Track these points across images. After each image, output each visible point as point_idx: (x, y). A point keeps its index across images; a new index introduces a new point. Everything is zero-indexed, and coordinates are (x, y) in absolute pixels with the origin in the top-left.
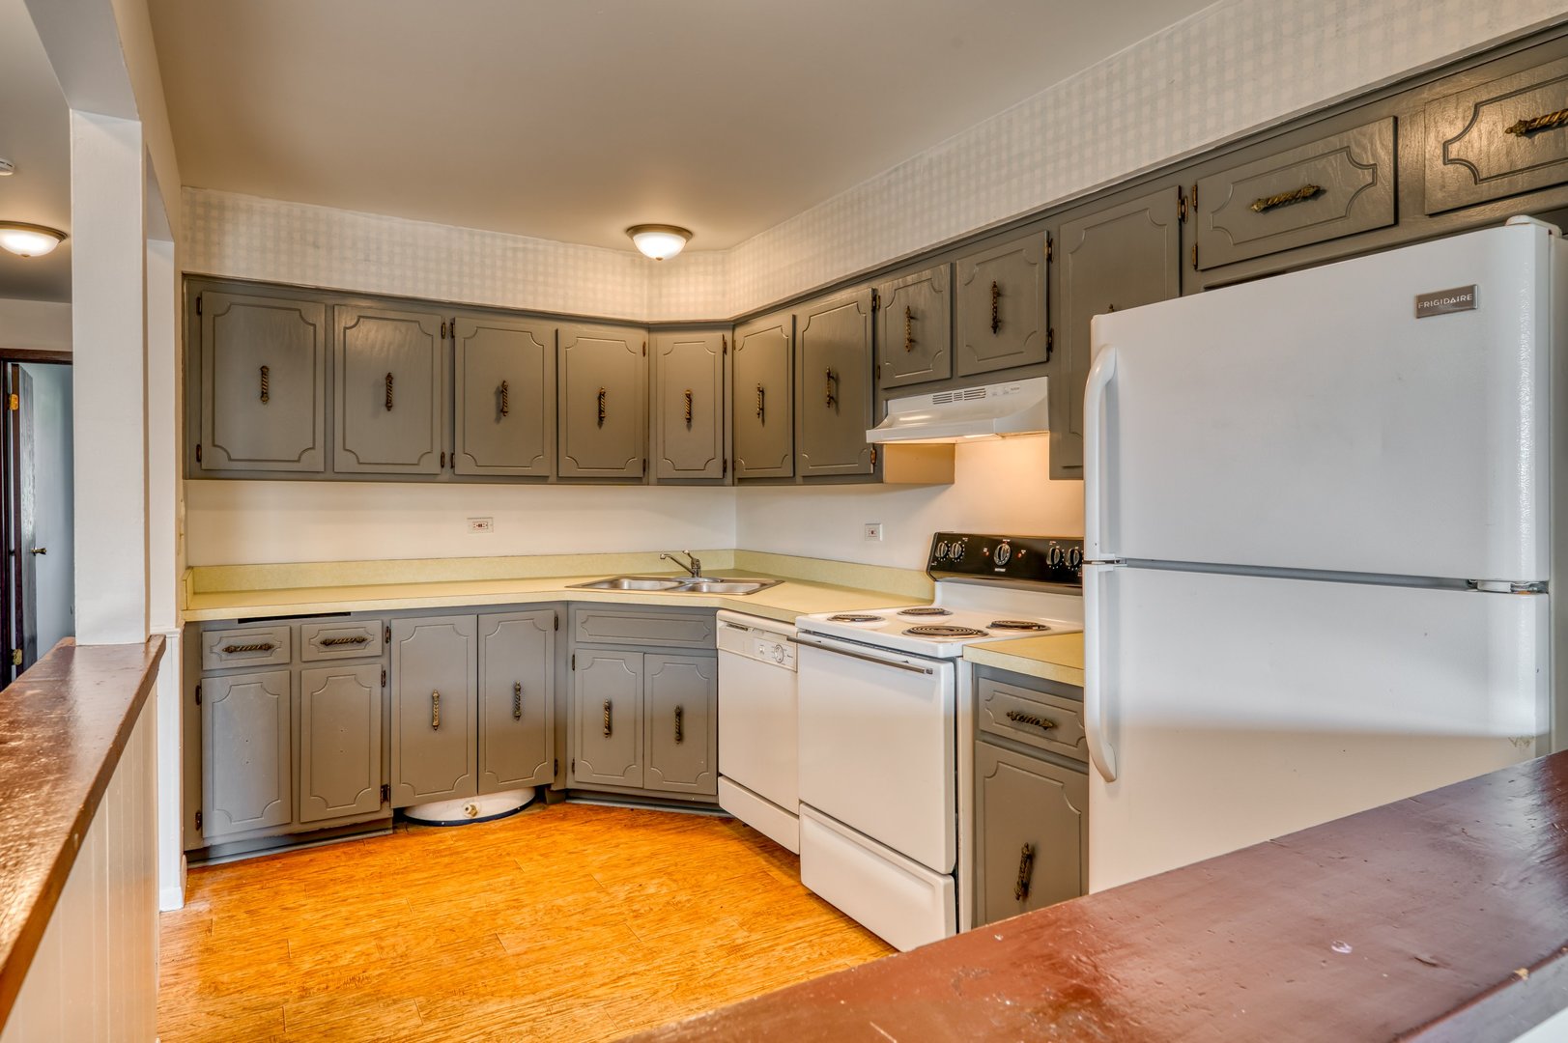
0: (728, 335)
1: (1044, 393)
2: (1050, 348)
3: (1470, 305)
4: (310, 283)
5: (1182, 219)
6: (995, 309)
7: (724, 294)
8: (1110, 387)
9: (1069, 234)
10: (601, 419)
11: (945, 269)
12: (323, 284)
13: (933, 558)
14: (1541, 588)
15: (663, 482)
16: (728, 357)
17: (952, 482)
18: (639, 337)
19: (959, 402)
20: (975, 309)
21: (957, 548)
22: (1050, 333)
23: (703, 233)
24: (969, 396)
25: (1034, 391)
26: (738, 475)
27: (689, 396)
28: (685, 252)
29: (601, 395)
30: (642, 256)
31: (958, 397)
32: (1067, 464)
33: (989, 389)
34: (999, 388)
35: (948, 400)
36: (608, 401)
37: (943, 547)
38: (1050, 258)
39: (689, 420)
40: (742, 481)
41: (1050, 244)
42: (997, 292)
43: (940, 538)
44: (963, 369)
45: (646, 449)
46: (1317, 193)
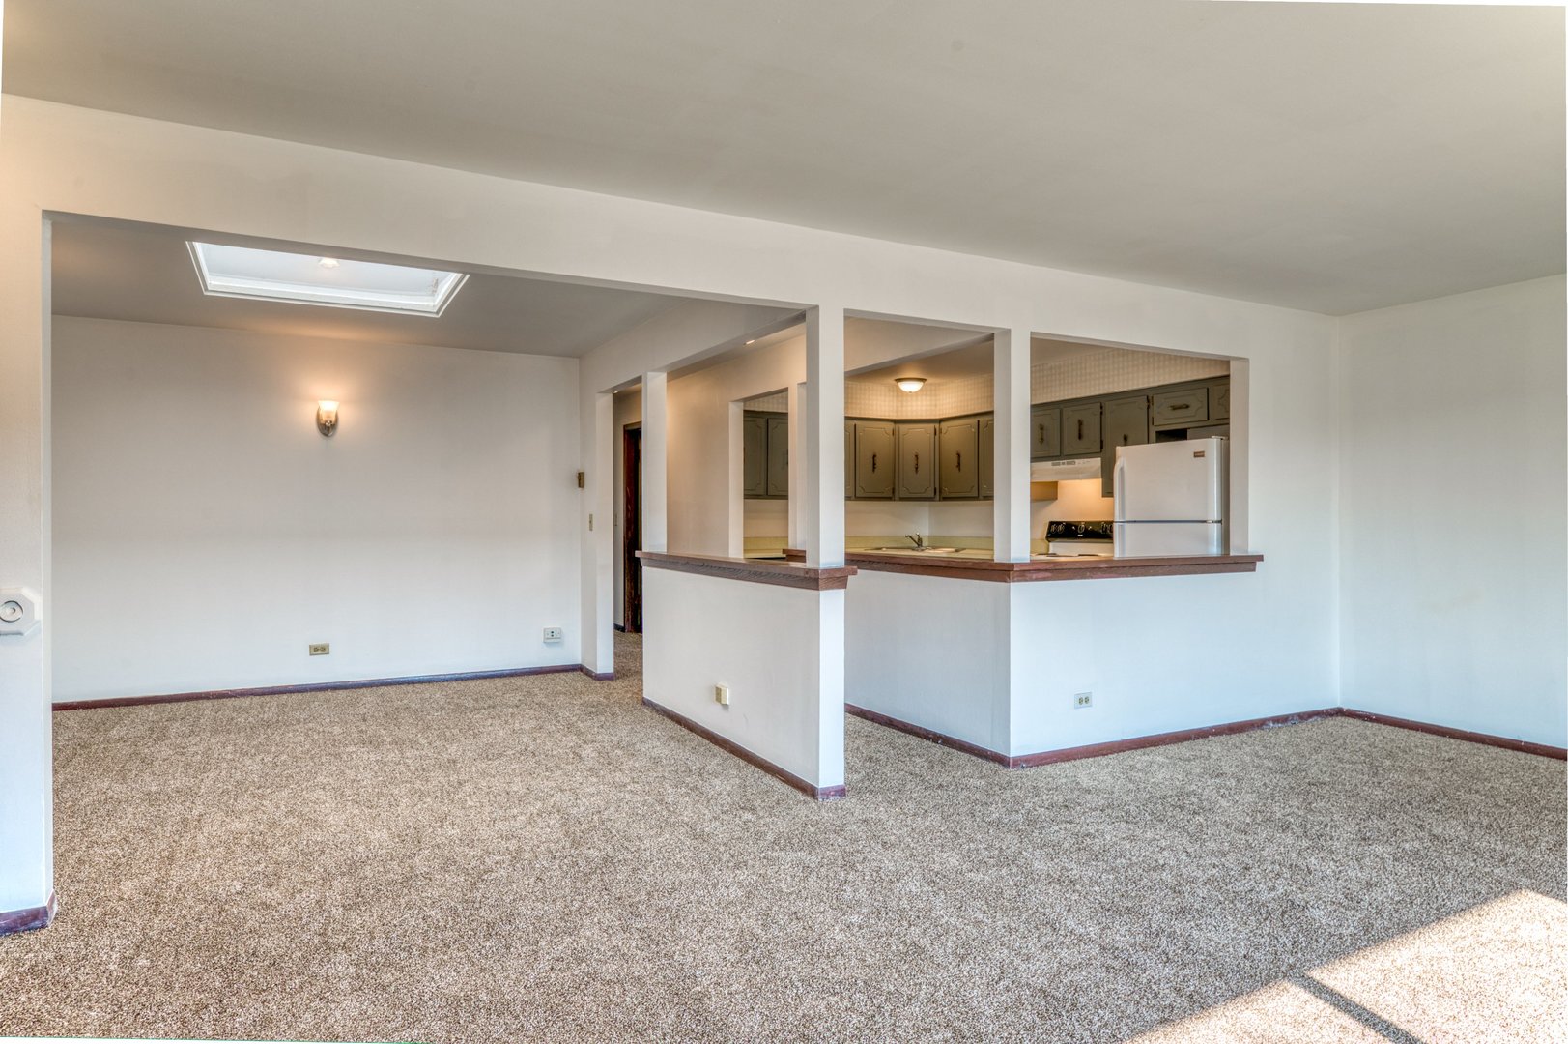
0: (937, 426)
1: (1100, 464)
2: (1102, 447)
3: (1203, 456)
4: (761, 410)
5: (1148, 407)
6: (1080, 430)
7: (936, 406)
8: (1122, 469)
9: (1108, 406)
10: (874, 468)
11: (1058, 411)
12: (765, 410)
13: (1049, 532)
14: (1220, 522)
15: (902, 499)
16: (937, 437)
17: (1056, 499)
18: (890, 426)
19: (1064, 466)
20: (1071, 429)
21: (1060, 527)
22: (1102, 442)
23: (930, 380)
24: (1068, 463)
25: (1096, 463)
26: (944, 495)
27: (916, 456)
28: (921, 390)
29: (874, 456)
30: (902, 391)
31: (1063, 464)
32: (1108, 491)
33: (1077, 461)
34: (1081, 461)
35: (1059, 464)
36: (877, 460)
37: (1053, 527)
38: (1101, 413)
39: (917, 468)
40: (945, 499)
41: (1102, 407)
42: (1080, 423)
43: (1052, 523)
44: (1065, 452)
45: (894, 484)
46: (1188, 407)
